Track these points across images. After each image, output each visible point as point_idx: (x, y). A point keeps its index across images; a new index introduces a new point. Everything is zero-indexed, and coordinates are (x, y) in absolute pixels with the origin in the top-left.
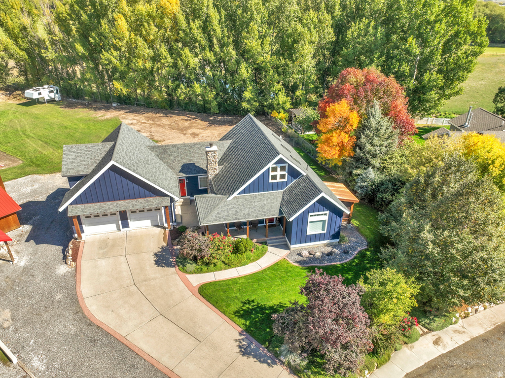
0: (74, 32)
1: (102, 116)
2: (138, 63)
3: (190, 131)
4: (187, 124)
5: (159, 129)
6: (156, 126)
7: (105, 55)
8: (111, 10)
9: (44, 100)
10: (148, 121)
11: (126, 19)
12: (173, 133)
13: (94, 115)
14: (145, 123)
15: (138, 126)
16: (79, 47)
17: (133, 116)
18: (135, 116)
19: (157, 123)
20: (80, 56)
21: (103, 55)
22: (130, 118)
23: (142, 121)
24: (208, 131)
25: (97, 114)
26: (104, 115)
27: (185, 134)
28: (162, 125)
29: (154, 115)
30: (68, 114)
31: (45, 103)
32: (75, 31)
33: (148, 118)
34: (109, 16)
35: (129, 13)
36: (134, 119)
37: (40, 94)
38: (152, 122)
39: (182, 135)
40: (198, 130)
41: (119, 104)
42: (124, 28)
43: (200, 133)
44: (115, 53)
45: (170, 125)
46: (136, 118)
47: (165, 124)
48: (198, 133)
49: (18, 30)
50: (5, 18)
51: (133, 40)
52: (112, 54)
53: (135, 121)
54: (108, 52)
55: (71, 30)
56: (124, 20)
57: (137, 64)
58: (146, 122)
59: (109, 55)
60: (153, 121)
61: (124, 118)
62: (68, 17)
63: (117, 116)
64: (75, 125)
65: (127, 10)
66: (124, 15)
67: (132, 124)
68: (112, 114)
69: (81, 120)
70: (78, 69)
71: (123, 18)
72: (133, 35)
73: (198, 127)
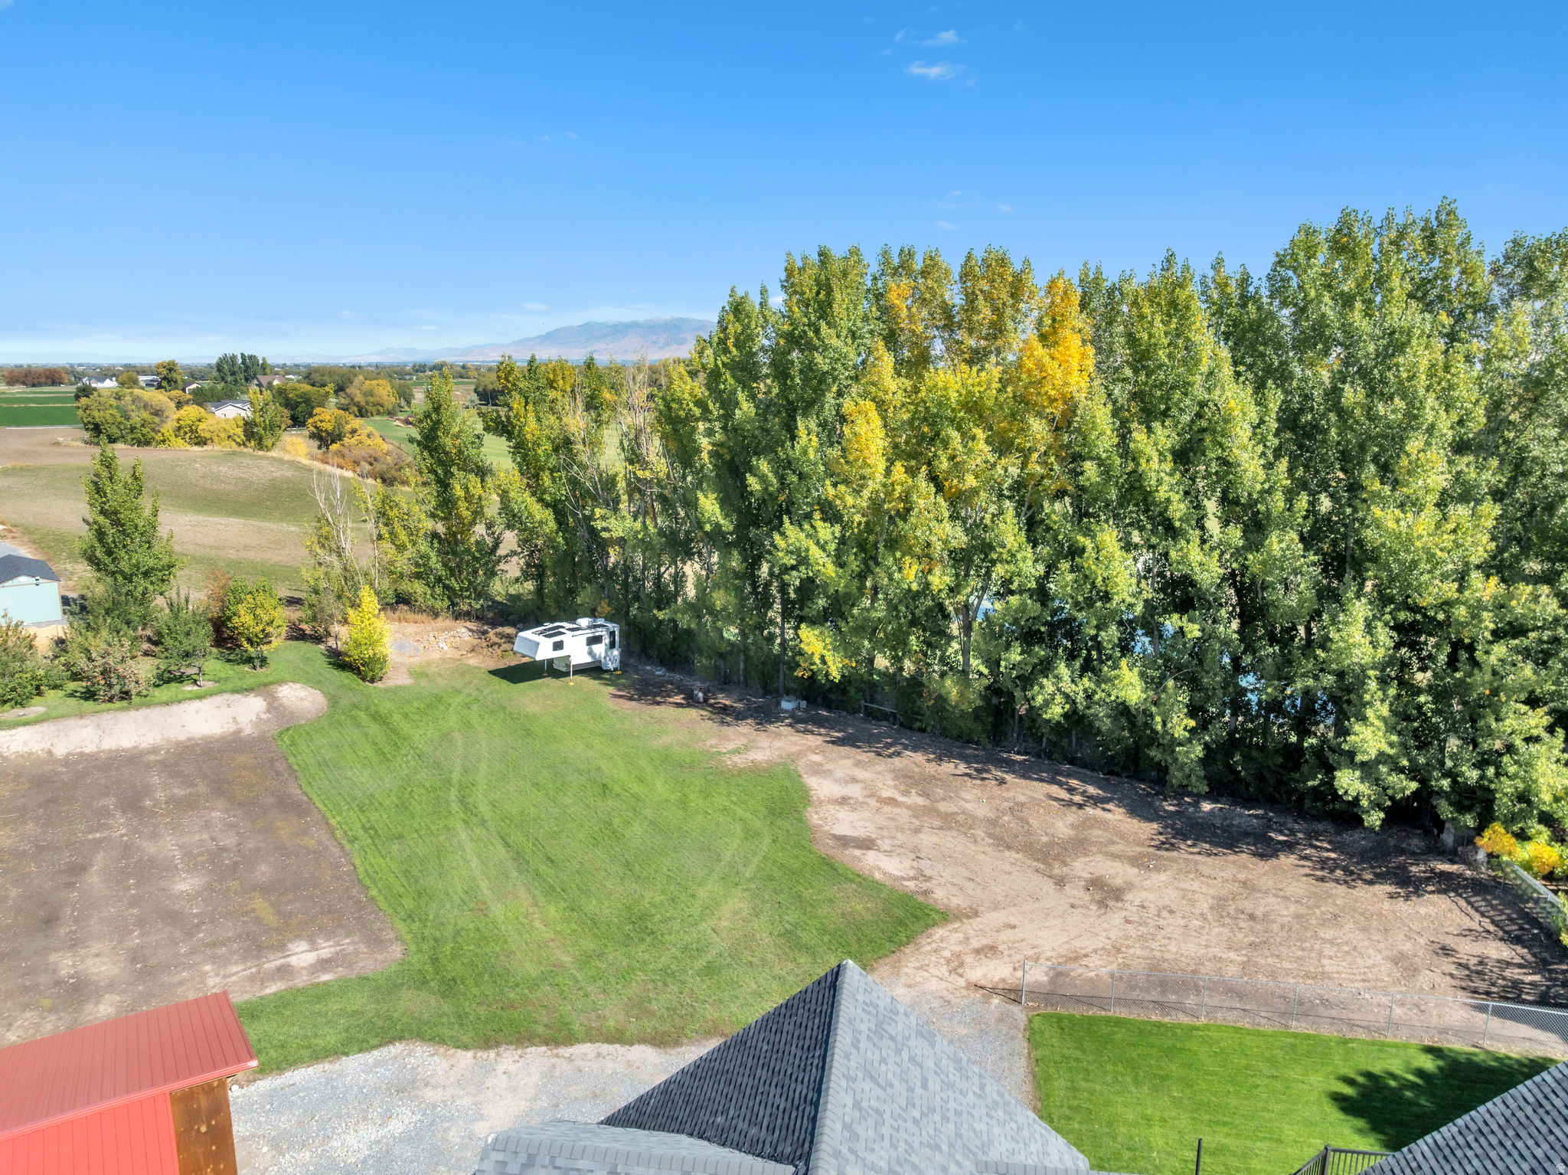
0: (705, 456)
1: (737, 751)
2: (900, 570)
3: (1082, 867)
4: (1064, 824)
5: (951, 841)
6: (937, 823)
7: (791, 537)
8: (835, 389)
9: (568, 666)
10: (906, 793)
11: (884, 418)
12: (1007, 867)
13: (713, 741)
14: (891, 801)
15: (866, 814)
16: (709, 505)
17: (848, 762)
18: (858, 764)
19: (943, 806)
20: (706, 533)
21: (783, 534)
22: (839, 774)
23: (885, 794)
24: (1163, 877)
25: (722, 738)
26: (747, 748)
27: (1061, 882)
28: (961, 818)
29: (932, 768)
30: (627, 725)
31: (567, 674)
32: (709, 452)
33: (909, 781)
34: (827, 406)
35: (900, 395)
36: (854, 780)
37: (558, 646)
38: (921, 801)
39: (1049, 886)
40: (1118, 864)
41: (804, 704)
42: (873, 448)
43: (1129, 886)
44: (826, 532)
45: (994, 822)
46: (860, 774)
47: (974, 818)
48: (1118, 882)
49: (548, 446)
50: (522, 411)
51: (898, 488)
52: (813, 536)
53: (855, 791)
54: (800, 526)
55: (698, 451)
56: (877, 422)
57: (896, 576)
58: (900, 798)
59: (802, 535)
60: (925, 794)
61: (817, 770)
62: (697, 412)
63: (793, 758)
64: (640, 780)
65: (893, 387)
66: (881, 405)
67: (844, 801)
68: (777, 744)
69: (667, 760)
70: (692, 570)
71: (874, 414)
72: (899, 471)
73: (1113, 849)
